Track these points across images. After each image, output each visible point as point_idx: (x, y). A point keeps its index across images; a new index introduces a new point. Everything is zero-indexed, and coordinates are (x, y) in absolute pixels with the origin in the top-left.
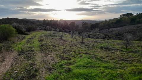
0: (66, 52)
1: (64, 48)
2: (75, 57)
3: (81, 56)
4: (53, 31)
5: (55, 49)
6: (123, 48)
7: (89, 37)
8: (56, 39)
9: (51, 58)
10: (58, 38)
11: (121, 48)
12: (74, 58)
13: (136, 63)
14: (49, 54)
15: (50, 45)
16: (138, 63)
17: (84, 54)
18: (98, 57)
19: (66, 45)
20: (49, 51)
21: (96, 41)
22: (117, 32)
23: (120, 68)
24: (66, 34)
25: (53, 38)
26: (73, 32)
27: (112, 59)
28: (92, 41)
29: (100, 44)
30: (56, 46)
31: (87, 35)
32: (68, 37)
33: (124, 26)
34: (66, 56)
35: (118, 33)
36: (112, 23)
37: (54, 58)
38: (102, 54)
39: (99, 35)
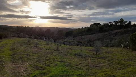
0: (41, 61)
1: (39, 57)
2: (50, 66)
3: (56, 65)
4: (28, 38)
5: (28, 58)
6: (94, 54)
7: (64, 44)
8: (30, 47)
9: (24, 69)
10: (33, 45)
11: (92, 54)
12: (48, 67)
13: (104, 68)
14: (22, 65)
15: (23, 54)
16: (106, 68)
17: (58, 62)
18: (72, 65)
19: (41, 52)
20: (22, 60)
21: (71, 48)
22: (88, 39)
23: (92, 74)
24: (41, 41)
25: (27, 45)
26: (49, 39)
27: (84, 66)
28: (67, 48)
29: (74, 51)
30: (30, 55)
31: (62, 42)
32: (43, 44)
33: (94, 34)
34: (40, 65)
35: (90, 40)
36: (84, 31)
37: (27, 68)
38: (76, 61)
39: (73, 42)
